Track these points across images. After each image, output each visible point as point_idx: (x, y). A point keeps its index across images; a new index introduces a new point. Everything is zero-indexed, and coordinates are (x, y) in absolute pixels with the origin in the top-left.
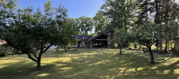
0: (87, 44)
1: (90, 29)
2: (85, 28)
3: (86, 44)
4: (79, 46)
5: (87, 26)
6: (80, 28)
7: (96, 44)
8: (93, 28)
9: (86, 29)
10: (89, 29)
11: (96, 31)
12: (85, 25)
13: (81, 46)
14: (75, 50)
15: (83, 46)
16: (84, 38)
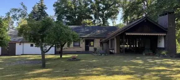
0: (105, 45)
1: (113, 14)
2: (103, 13)
3: (102, 44)
4: (87, 49)
5: (107, 7)
6: (91, 12)
7: (126, 46)
8: (118, 12)
9: (104, 15)
10: (109, 15)
11: (125, 17)
12: (102, 6)
13: (91, 49)
14: (74, 59)
15: (95, 49)
16: (99, 31)
